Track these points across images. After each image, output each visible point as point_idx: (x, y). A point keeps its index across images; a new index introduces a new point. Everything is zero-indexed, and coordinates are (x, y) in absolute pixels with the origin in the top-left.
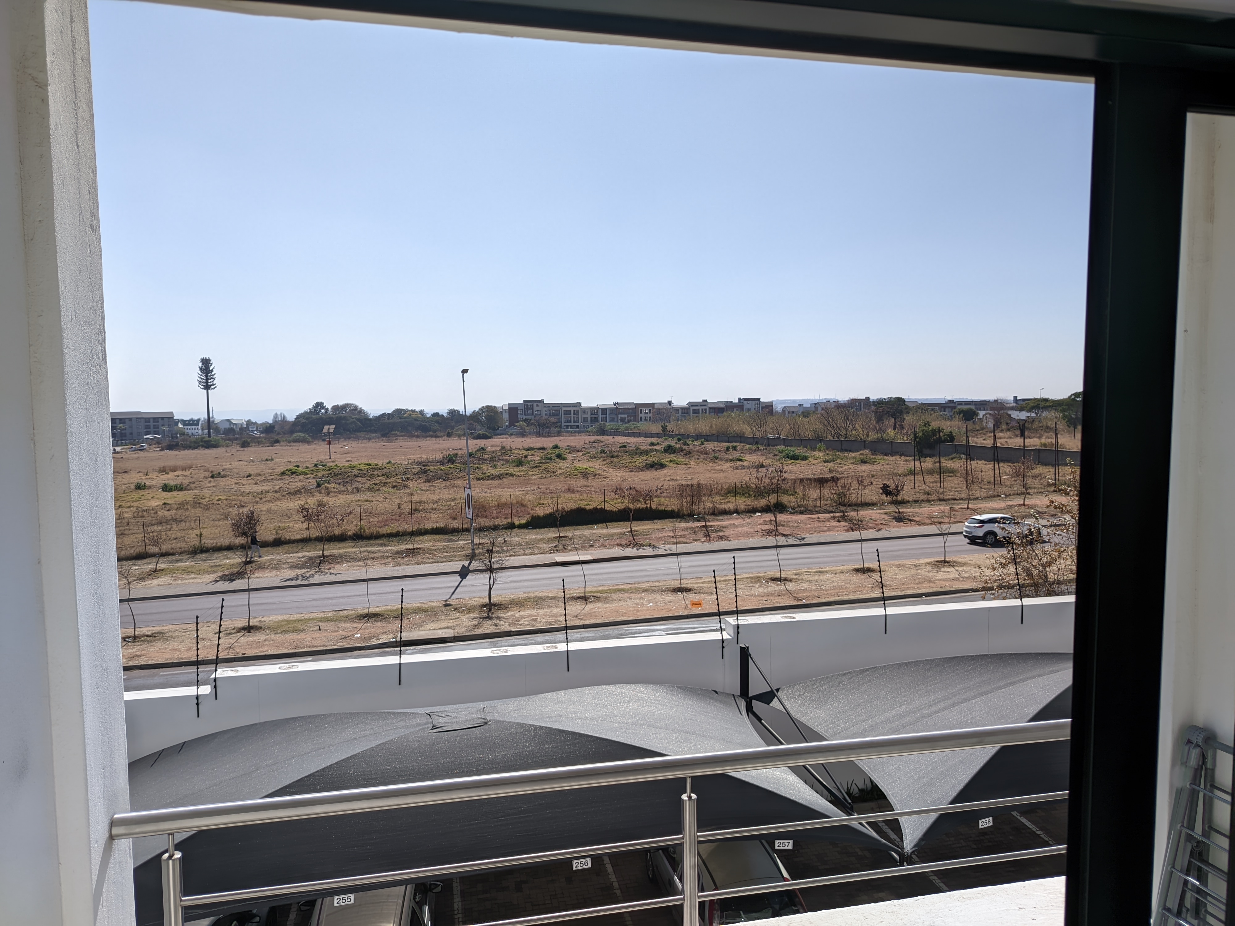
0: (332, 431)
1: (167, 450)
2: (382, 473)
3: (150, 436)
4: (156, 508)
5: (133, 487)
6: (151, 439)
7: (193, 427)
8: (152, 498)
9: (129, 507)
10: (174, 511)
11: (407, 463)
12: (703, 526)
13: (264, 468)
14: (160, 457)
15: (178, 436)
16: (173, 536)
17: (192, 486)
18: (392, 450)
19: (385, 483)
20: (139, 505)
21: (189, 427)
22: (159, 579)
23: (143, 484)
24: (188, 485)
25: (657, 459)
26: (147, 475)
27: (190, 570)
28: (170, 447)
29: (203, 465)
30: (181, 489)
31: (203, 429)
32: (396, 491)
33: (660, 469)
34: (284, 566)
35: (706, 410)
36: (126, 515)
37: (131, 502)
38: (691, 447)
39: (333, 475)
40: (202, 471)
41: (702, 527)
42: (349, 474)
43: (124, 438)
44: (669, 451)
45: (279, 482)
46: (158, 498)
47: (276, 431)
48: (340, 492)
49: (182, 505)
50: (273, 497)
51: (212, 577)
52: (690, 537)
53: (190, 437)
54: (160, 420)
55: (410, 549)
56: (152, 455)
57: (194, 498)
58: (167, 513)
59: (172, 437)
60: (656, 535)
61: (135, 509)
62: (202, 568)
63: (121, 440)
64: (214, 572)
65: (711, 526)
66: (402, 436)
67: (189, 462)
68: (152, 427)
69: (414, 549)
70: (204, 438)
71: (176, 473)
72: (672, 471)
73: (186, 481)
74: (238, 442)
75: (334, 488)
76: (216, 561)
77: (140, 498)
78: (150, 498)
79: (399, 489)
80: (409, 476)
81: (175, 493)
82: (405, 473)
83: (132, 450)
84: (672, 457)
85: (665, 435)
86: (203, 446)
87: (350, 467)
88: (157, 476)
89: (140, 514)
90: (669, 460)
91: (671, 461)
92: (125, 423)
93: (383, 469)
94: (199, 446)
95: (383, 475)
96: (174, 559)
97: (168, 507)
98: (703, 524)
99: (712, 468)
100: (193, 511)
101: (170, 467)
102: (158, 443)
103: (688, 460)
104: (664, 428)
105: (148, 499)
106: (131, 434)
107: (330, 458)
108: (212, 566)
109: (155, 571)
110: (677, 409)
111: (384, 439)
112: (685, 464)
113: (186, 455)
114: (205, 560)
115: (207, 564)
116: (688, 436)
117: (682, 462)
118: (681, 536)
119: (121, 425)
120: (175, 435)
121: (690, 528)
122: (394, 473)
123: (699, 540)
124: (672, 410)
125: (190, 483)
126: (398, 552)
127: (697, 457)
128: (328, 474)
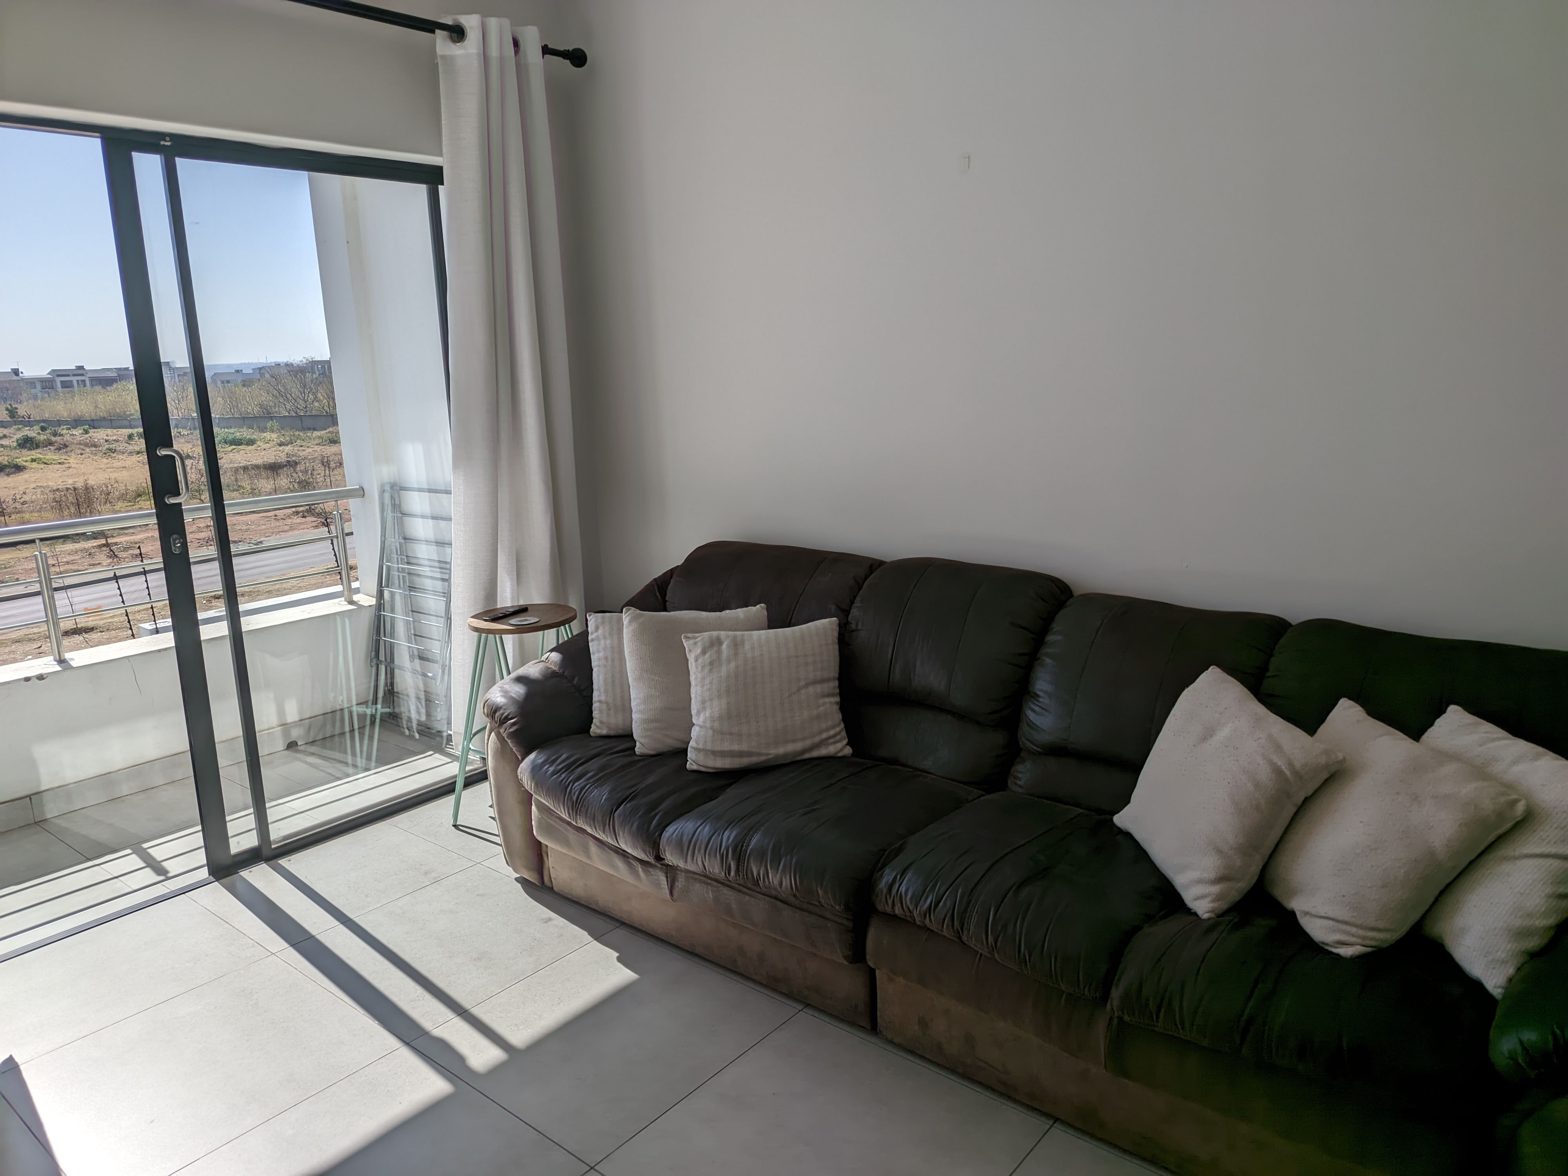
12: (104, 545)
25: (6, 458)
33: (14, 473)
35: (84, 381)
38: (67, 438)
41: (100, 546)
44: (28, 445)
52: (84, 562)
60: (24, 567)
65: (118, 544)
72: (38, 475)
84: (35, 454)
85: (17, 423)
90: (29, 458)
91: (33, 460)
98: (103, 541)
99: (108, 466)
103: (64, 457)
104: (12, 413)
110: (31, 382)
112: (60, 463)
116: (59, 423)
117: (54, 460)
118: (68, 563)
121: (81, 551)
123: (100, 563)
124: (21, 383)
127: (79, 452)
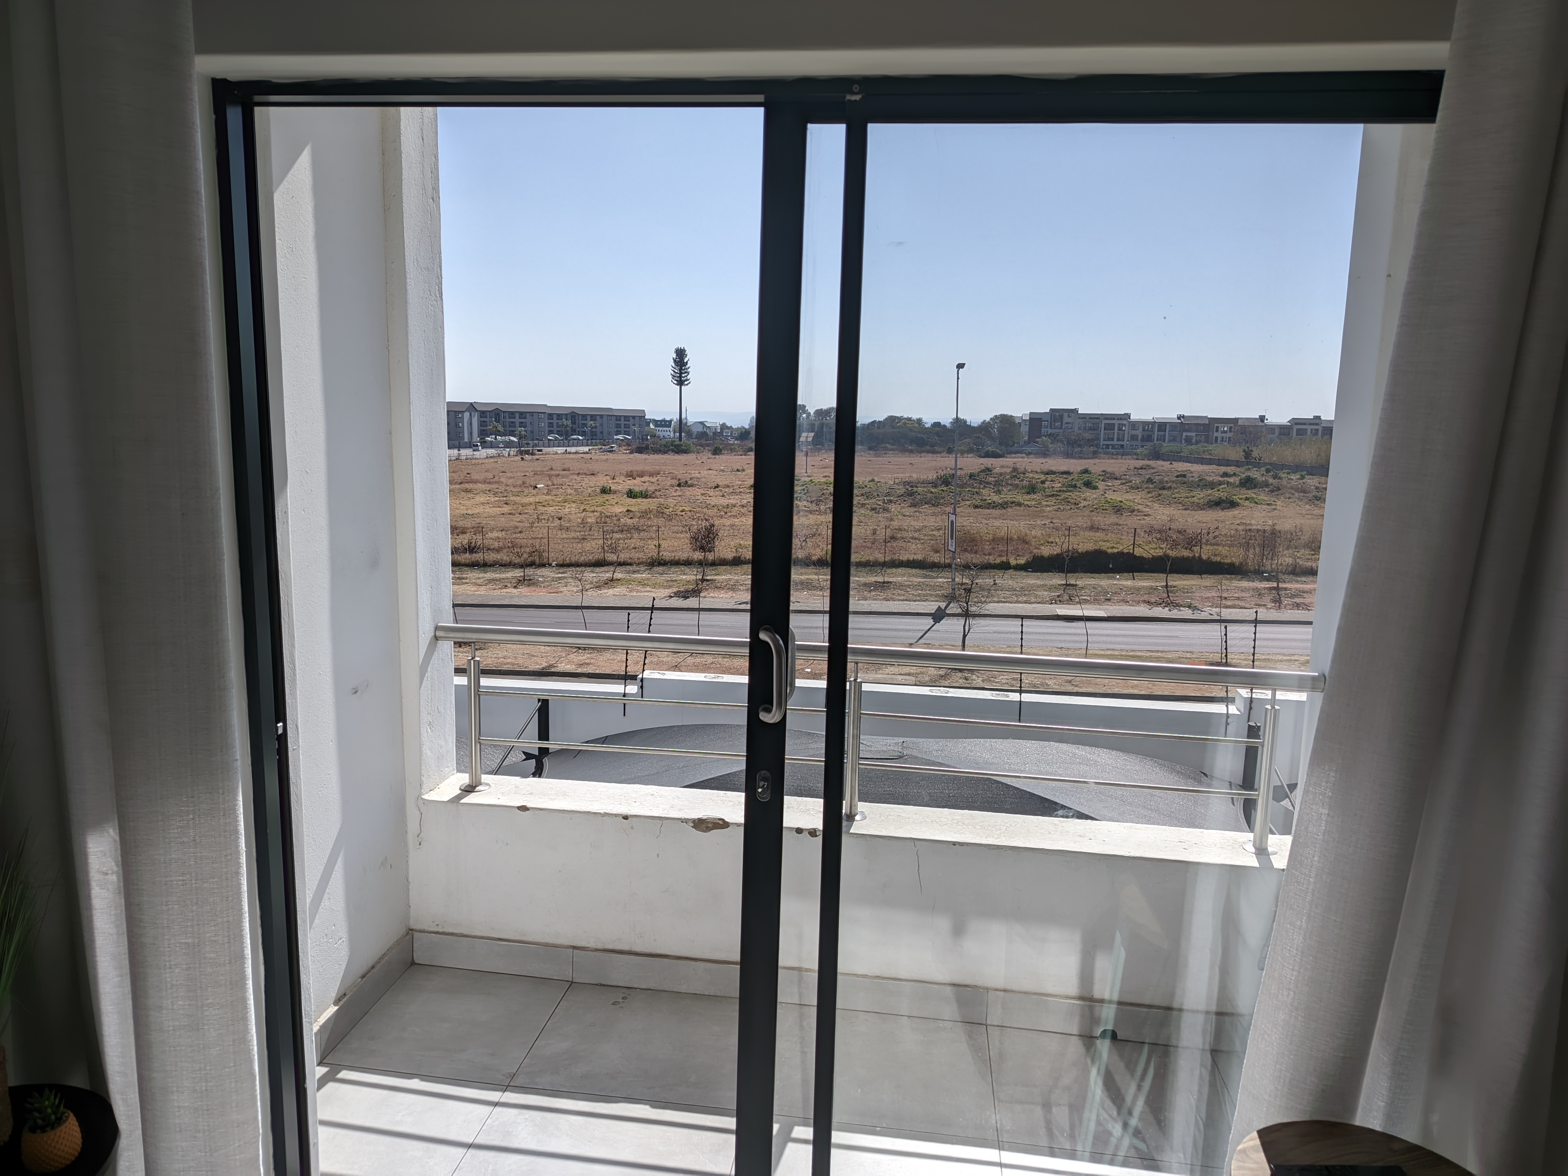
0: (810, 439)
1: (636, 452)
2: (861, 492)
3: (620, 437)
4: (620, 514)
5: (598, 490)
6: (622, 440)
7: (665, 429)
8: (616, 503)
9: (593, 512)
10: (637, 520)
11: (892, 483)
12: (1274, 588)
13: (734, 479)
14: (629, 460)
15: (649, 438)
16: (633, 545)
17: (658, 493)
18: (878, 466)
19: (862, 504)
20: (603, 510)
21: (660, 429)
22: (615, 589)
23: (608, 487)
24: (653, 492)
25: (1226, 495)
26: (613, 479)
27: (646, 582)
28: (640, 450)
29: (671, 471)
30: (646, 497)
31: (674, 433)
32: (874, 515)
33: (1228, 508)
34: (741, 588)
35: (1317, 430)
36: (589, 520)
37: (595, 507)
38: (1284, 482)
39: (806, 491)
40: (669, 479)
41: (1271, 589)
42: (824, 492)
43: (594, 437)
44: (1248, 485)
45: (748, 496)
46: (621, 504)
47: (751, 438)
48: (811, 512)
49: (645, 514)
50: (738, 512)
51: (668, 592)
52: (1252, 601)
53: (661, 440)
54: (631, 419)
55: (879, 582)
56: (621, 458)
57: (658, 507)
58: (629, 521)
59: (642, 439)
60: (1202, 594)
61: (598, 514)
62: (658, 582)
63: (591, 439)
64: (670, 587)
65: (1286, 589)
66: (892, 450)
67: (658, 467)
68: (622, 426)
69: (884, 582)
70: (674, 441)
71: (643, 479)
72: (1245, 513)
73: (652, 488)
74: (710, 449)
75: (805, 506)
76: (673, 575)
77: (605, 503)
78: (614, 504)
79: (878, 513)
80: (892, 498)
81: (639, 500)
82: (888, 494)
83: (602, 450)
84: (1251, 493)
85: (1248, 463)
86: (673, 451)
87: (827, 483)
88: (624, 481)
89: (603, 519)
90: (1244, 496)
91: (1247, 499)
92: (596, 420)
93: (863, 488)
94: (669, 450)
95: (862, 495)
96: (631, 569)
97: (631, 515)
98: (1275, 585)
99: (1308, 512)
100: (655, 521)
101: (637, 471)
102: (628, 445)
103: (1273, 499)
104: (1248, 454)
105: (612, 505)
106: (602, 433)
107: (806, 472)
108: (668, 581)
109: (612, 580)
110: (1272, 428)
111: (871, 452)
112: (1268, 504)
113: (655, 460)
114: (662, 574)
115: (664, 578)
116: (1283, 467)
117: (1265, 501)
118: (1238, 599)
119: (592, 422)
120: (645, 437)
121: (1253, 589)
122: (875, 494)
123: (1264, 605)
124: (1263, 429)
125: (656, 490)
126: (865, 585)
127: (1288, 495)
128: (801, 490)
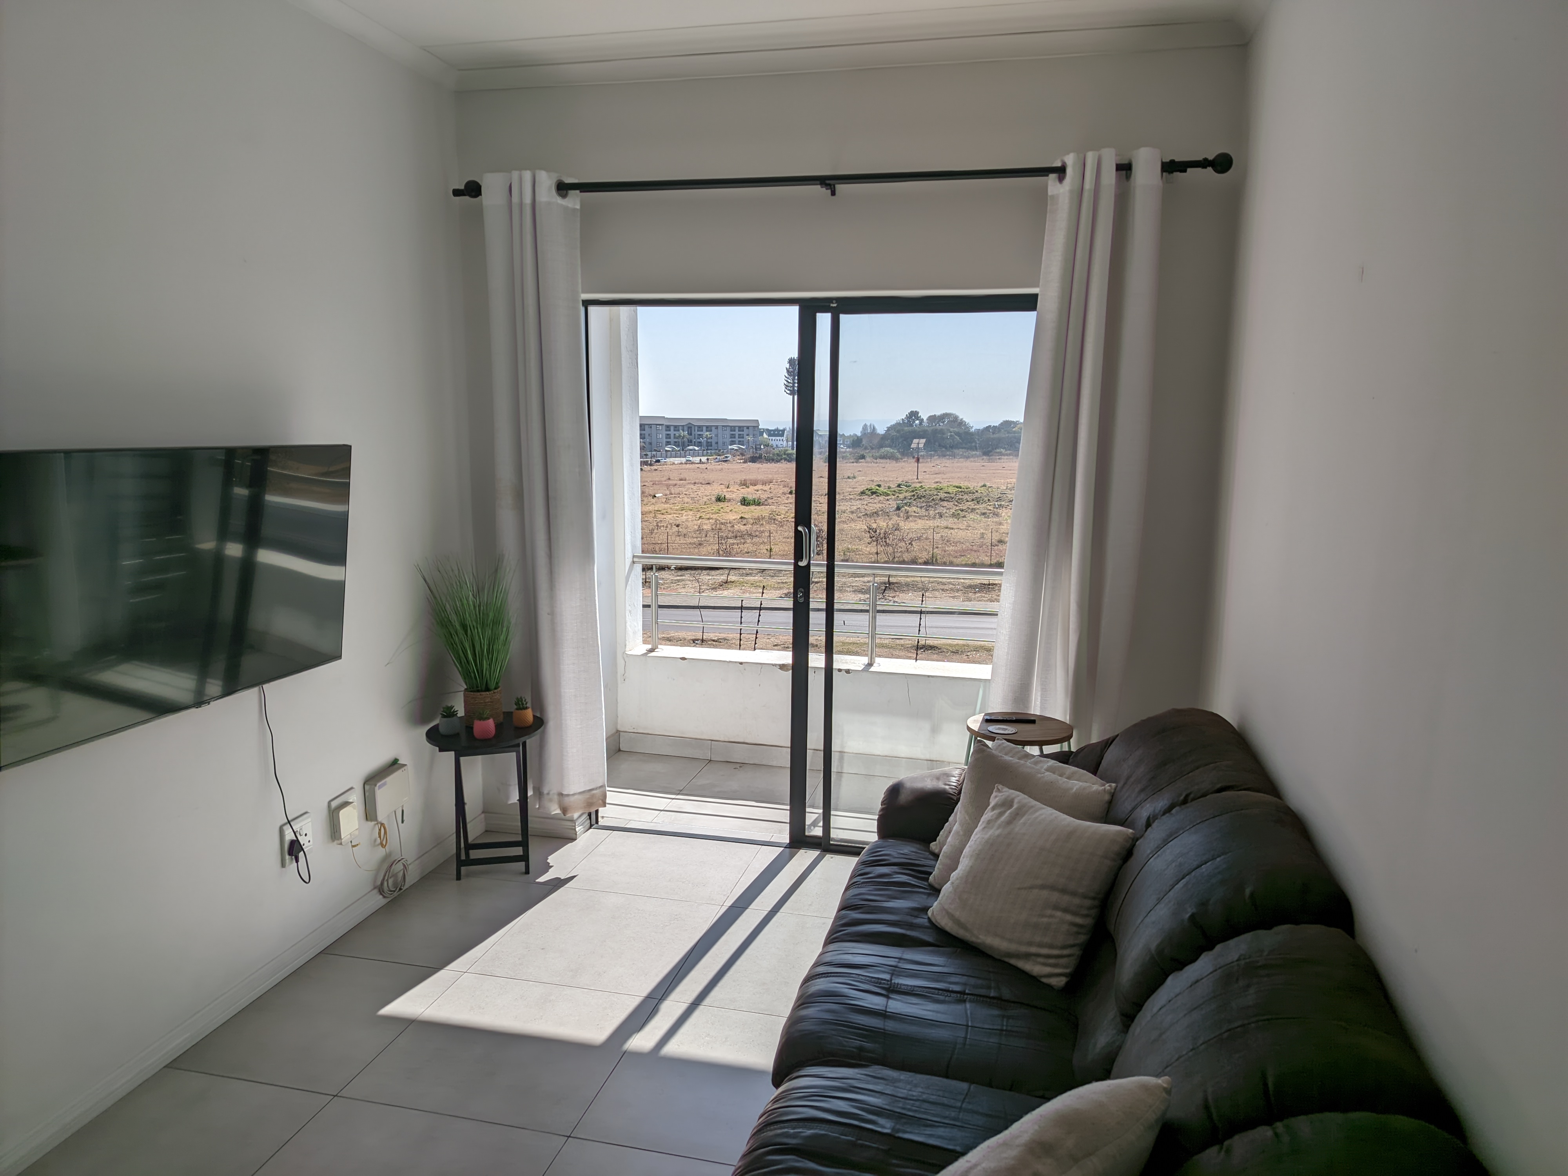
0: (921, 446)
1: (750, 462)
2: (971, 497)
3: (735, 447)
4: (733, 521)
5: (714, 499)
6: (736, 450)
7: (778, 438)
8: (731, 511)
9: (708, 519)
10: (750, 526)
11: (1003, 488)
13: (845, 486)
14: (742, 469)
15: (762, 447)
16: (746, 550)
17: (770, 501)
18: (989, 471)
19: (972, 509)
20: (718, 518)
21: (774, 438)
22: (729, 591)
23: (723, 496)
24: (766, 500)
26: (728, 488)
27: (758, 584)
28: (753, 460)
29: (783, 479)
30: (759, 504)
31: (787, 441)
32: (983, 519)
36: (705, 527)
37: (711, 514)
39: (916, 497)
40: (781, 487)
42: (934, 497)
43: (709, 448)
45: (858, 502)
46: (736, 512)
47: (863, 445)
48: (920, 517)
49: (757, 520)
51: (778, 593)
53: (774, 449)
54: (745, 429)
56: (735, 467)
57: (770, 514)
58: (743, 528)
59: (756, 449)
61: (714, 521)
62: (770, 583)
63: (707, 450)
64: (780, 588)
66: (1002, 455)
67: (770, 476)
68: (737, 436)
69: (989, 584)
70: (787, 450)
71: (756, 488)
73: (764, 496)
74: (822, 457)
75: (914, 511)
77: (720, 511)
78: (728, 511)
79: (988, 517)
80: (1002, 503)
81: (753, 507)
82: (999, 499)
83: (717, 460)
86: (785, 459)
87: (937, 489)
88: (738, 490)
89: (718, 526)
92: (711, 431)
93: (974, 493)
94: (781, 459)
95: (973, 500)
96: (744, 572)
97: (745, 521)
100: (767, 527)
101: (751, 480)
102: (742, 454)
105: (726, 512)
106: (717, 443)
107: (917, 478)
109: (726, 583)
113: (768, 469)
119: (708, 433)
120: (758, 446)
122: (986, 499)
125: (768, 498)
128: (911, 496)
